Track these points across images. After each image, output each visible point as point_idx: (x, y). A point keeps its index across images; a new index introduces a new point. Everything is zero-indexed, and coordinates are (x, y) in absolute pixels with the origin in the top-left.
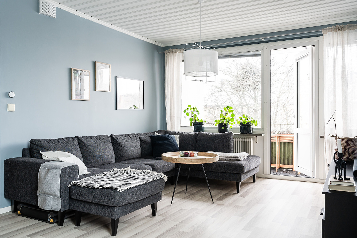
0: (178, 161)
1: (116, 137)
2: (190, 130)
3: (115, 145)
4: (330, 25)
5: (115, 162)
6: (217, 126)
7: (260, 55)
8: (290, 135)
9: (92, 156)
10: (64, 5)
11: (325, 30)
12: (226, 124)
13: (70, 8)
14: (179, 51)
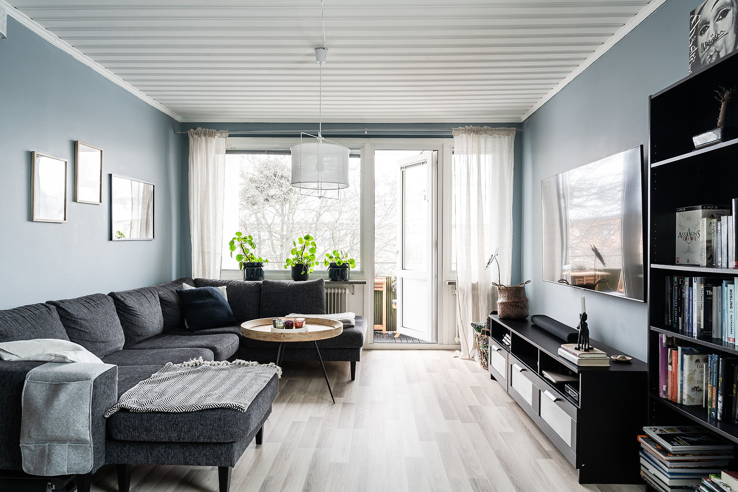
0: (288, 338)
1: (123, 297)
2: (239, 277)
3: (121, 312)
4: (463, 125)
5: (124, 348)
6: (289, 268)
7: (358, 156)
8: (380, 280)
9: (88, 341)
10: (24, 13)
11: (457, 130)
12: (307, 265)
13: (35, 22)
14: (219, 134)
